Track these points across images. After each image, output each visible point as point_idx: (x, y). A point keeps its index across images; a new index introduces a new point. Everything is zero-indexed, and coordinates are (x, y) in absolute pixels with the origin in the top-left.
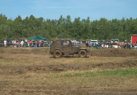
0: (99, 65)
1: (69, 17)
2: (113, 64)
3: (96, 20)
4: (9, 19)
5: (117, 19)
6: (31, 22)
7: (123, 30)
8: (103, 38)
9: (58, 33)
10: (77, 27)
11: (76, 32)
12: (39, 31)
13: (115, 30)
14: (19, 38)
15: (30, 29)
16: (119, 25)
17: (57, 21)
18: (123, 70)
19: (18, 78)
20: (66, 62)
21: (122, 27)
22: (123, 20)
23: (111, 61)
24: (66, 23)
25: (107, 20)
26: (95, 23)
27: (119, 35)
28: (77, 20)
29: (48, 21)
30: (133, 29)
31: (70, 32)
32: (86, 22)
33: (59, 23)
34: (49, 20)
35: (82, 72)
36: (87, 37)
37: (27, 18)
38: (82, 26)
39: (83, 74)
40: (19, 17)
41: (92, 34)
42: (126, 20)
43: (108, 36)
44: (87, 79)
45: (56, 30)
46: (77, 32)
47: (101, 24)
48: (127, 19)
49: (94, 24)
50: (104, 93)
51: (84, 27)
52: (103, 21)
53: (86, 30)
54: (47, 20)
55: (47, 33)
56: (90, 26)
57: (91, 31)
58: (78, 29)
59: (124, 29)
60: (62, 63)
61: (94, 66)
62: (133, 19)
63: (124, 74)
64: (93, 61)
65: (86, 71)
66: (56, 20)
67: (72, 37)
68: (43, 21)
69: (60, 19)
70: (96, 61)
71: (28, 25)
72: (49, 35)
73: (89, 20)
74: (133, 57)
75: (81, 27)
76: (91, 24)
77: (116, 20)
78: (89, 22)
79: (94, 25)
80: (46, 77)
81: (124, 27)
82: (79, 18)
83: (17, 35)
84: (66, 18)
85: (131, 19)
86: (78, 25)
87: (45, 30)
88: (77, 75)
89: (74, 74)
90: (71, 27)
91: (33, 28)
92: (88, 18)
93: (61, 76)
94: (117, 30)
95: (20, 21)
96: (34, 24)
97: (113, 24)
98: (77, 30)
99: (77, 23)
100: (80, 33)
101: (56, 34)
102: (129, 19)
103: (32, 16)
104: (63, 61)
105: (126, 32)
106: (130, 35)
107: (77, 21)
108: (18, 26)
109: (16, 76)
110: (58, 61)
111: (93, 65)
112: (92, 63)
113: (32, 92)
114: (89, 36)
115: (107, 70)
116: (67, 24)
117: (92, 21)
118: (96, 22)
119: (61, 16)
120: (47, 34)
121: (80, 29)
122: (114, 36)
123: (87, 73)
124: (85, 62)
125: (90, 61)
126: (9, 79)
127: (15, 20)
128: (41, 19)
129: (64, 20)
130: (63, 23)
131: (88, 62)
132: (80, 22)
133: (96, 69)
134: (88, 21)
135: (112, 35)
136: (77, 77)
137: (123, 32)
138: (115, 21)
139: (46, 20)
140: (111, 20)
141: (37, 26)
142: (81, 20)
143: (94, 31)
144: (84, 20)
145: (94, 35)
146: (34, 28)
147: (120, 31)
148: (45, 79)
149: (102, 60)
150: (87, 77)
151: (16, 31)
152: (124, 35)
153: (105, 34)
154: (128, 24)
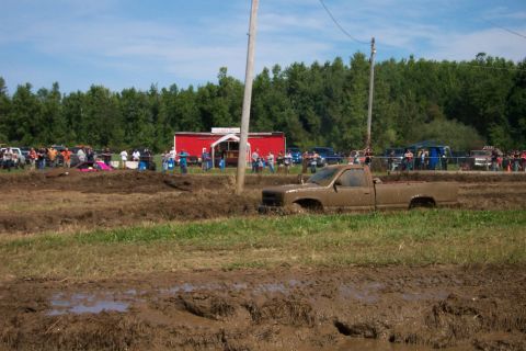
2: (121, 213)
3: (79, 92)
5: (137, 90)
7: (151, 120)
8: (97, 142)
10: (24, 111)
11: (21, 125)
13: (130, 120)
16: (141, 106)
21: (149, 112)
22: (154, 92)
25: (107, 91)
26: (74, 99)
28: (23, 92)
30: (180, 116)
31: (4, 125)
32: (51, 97)
36: (54, 138)
38: (38, 109)
41: (68, 132)
42: (159, 91)
43: (111, 135)
46: (25, 123)
47: (91, 102)
48: (164, 90)
49: (74, 103)
51: (44, 109)
52: (97, 93)
53: (49, 120)
56: (61, 108)
57: (64, 121)
58: (27, 115)
59: (155, 118)
62: (179, 89)
64: (64, 205)
67: (11, 139)
70: (73, 205)
73: (59, 93)
74: (175, 193)
75: (34, 111)
76: (64, 102)
77: (132, 91)
78: (59, 98)
79: (72, 107)
81: (155, 111)
82: (28, 86)
85: (174, 87)
86: (29, 105)
90: (6, 112)
92: (56, 85)
94: (137, 118)
97: (126, 102)
98: (21, 122)
99: (23, 99)
100: (32, 128)
102: (168, 90)
105: (161, 126)
106: (172, 132)
107: (22, 95)
111: (66, 216)
112: (63, 211)
114: (59, 136)
117: (68, 95)
118: (77, 98)
121: (32, 118)
124: (43, 208)
131: (50, 209)
132: (34, 96)
133: (70, 227)
134: (56, 93)
135: (123, 132)
137: (151, 125)
138: (129, 94)
140: (120, 92)
142: (34, 91)
143: (70, 123)
144: (43, 92)
145: (74, 134)
147: (146, 121)
149: (90, 203)
152: (156, 134)
153: (102, 130)
154: (167, 104)
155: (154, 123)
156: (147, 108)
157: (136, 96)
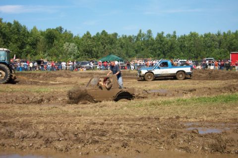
0: (191, 91)
1: (149, 32)
2: (210, 89)
3: (185, 35)
4: (75, 36)
5: (211, 33)
6: (102, 38)
8: (193, 57)
9: (137, 52)
10: (161, 44)
11: (159, 50)
12: (113, 50)
13: (208, 47)
14: (88, 59)
15: (101, 47)
16: (214, 40)
17: (135, 36)
18: (224, 97)
19: (91, 108)
20: (149, 88)
21: (217, 43)
22: (219, 34)
23: (207, 85)
24: (146, 39)
25: (198, 34)
26: (182, 38)
27: (213, 54)
28: (160, 36)
29: (124, 38)
30: (231, 45)
31: (152, 51)
32: (172, 38)
33: (138, 39)
34: (126, 36)
35: (171, 99)
36: (174, 56)
37: (98, 34)
38: (167, 43)
39: (174, 102)
40: (88, 33)
41: (180, 53)
42: (222, 33)
43: (199, 54)
44: (179, 108)
45: (134, 48)
46: (161, 50)
47: (191, 40)
48: (224, 33)
50: (202, 126)
51: (170, 43)
52: (193, 36)
53: (172, 48)
54: (123, 35)
55: (123, 52)
56: (176, 42)
57: (178, 48)
58: (162, 46)
59: (220, 46)
60: (145, 88)
61: (185, 92)
62: (232, 32)
63: (226, 101)
64: (183, 85)
65: (177, 98)
66: (133, 36)
67: (155, 56)
68: (118, 37)
69: (139, 35)
70: (188, 85)
71: (100, 43)
72: (125, 55)
74: (234, 80)
75: (165, 44)
76: (178, 40)
78: (176, 38)
79: (182, 42)
80: (127, 106)
81: (220, 43)
82: (163, 33)
83: (85, 55)
84: (146, 33)
85: (229, 32)
86: (162, 41)
87: (121, 49)
88: (165, 103)
89: (162, 101)
90: (152, 45)
91: (105, 46)
92: (175, 32)
93: (146, 105)
94: (211, 46)
95: (90, 38)
96: (107, 41)
97: (206, 39)
98: (160, 48)
99: (160, 39)
100: (164, 52)
101: (134, 53)
102: (226, 33)
103: (104, 31)
104: (146, 86)
105: (222, 49)
106: (228, 52)
108: (86, 44)
109: (88, 105)
110: (139, 87)
112: (183, 88)
113: (111, 124)
114: (176, 55)
115: (203, 96)
116: (148, 41)
117: (180, 36)
118: (184, 38)
119: (140, 31)
120: (123, 54)
121: (164, 47)
122: (208, 55)
123: (179, 100)
124: (174, 87)
125: (180, 86)
126: (80, 110)
127: (83, 37)
128: (116, 35)
129: (143, 35)
130: (143, 39)
131: (178, 87)
132: (165, 37)
134: (175, 36)
135: (205, 53)
136: (166, 105)
138: (208, 35)
139: (121, 36)
140: (203, 35)
141: (111, 44)
142: (165, 35)
143: (181, 49)
144: (169, 35)
145: (182, 54)
146: (107, 47)
147: (215, 48)
148: (125, 108)
149: (196, 84)
150: (179, 105)
151: (84, 51)
152: (220, 53)
153: (195, 52)
154: (225, 39)
155: (219, 48)
156: (216, 41)
157: (211, 36)
